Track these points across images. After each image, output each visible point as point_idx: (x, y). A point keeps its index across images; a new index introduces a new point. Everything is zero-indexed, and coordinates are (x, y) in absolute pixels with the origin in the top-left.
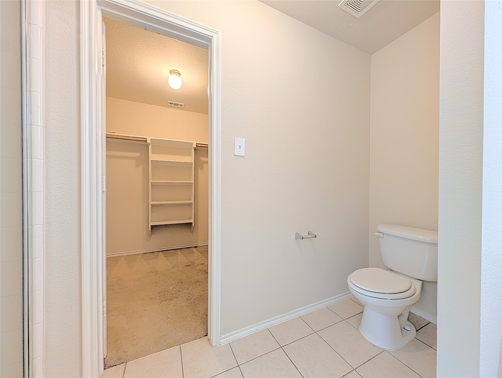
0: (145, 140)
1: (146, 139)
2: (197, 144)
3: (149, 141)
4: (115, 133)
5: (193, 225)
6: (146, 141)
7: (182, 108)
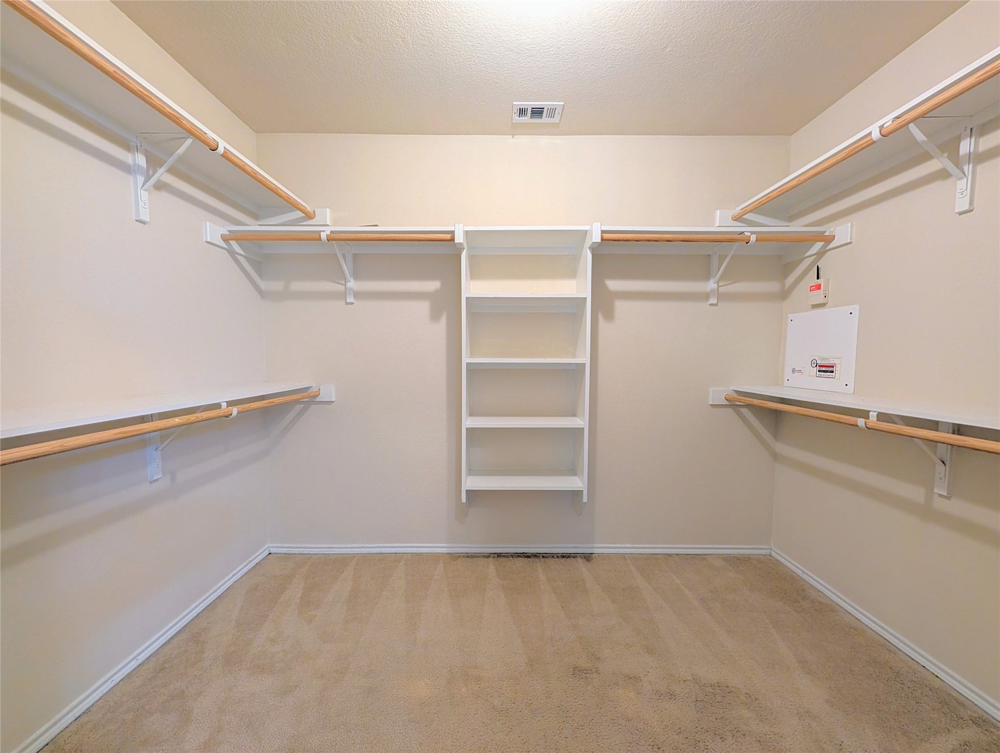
0: (449, 236)
1: (453, 232)
2: (603, 232)
3: (459, 238)
4: (376, 226)
5: (585, 500)
6: (453, 240)
7: (556, 125)
